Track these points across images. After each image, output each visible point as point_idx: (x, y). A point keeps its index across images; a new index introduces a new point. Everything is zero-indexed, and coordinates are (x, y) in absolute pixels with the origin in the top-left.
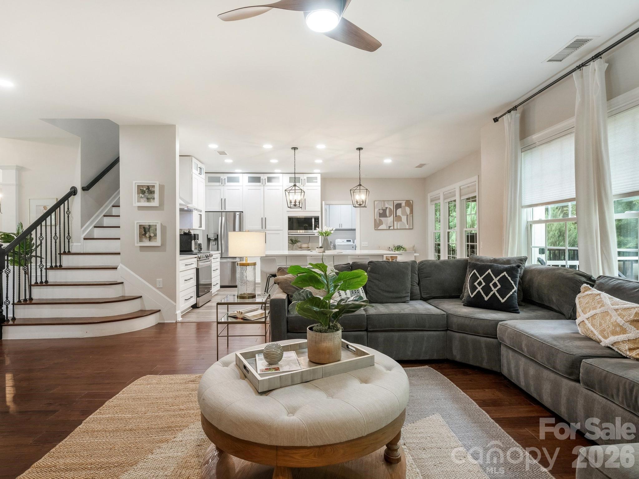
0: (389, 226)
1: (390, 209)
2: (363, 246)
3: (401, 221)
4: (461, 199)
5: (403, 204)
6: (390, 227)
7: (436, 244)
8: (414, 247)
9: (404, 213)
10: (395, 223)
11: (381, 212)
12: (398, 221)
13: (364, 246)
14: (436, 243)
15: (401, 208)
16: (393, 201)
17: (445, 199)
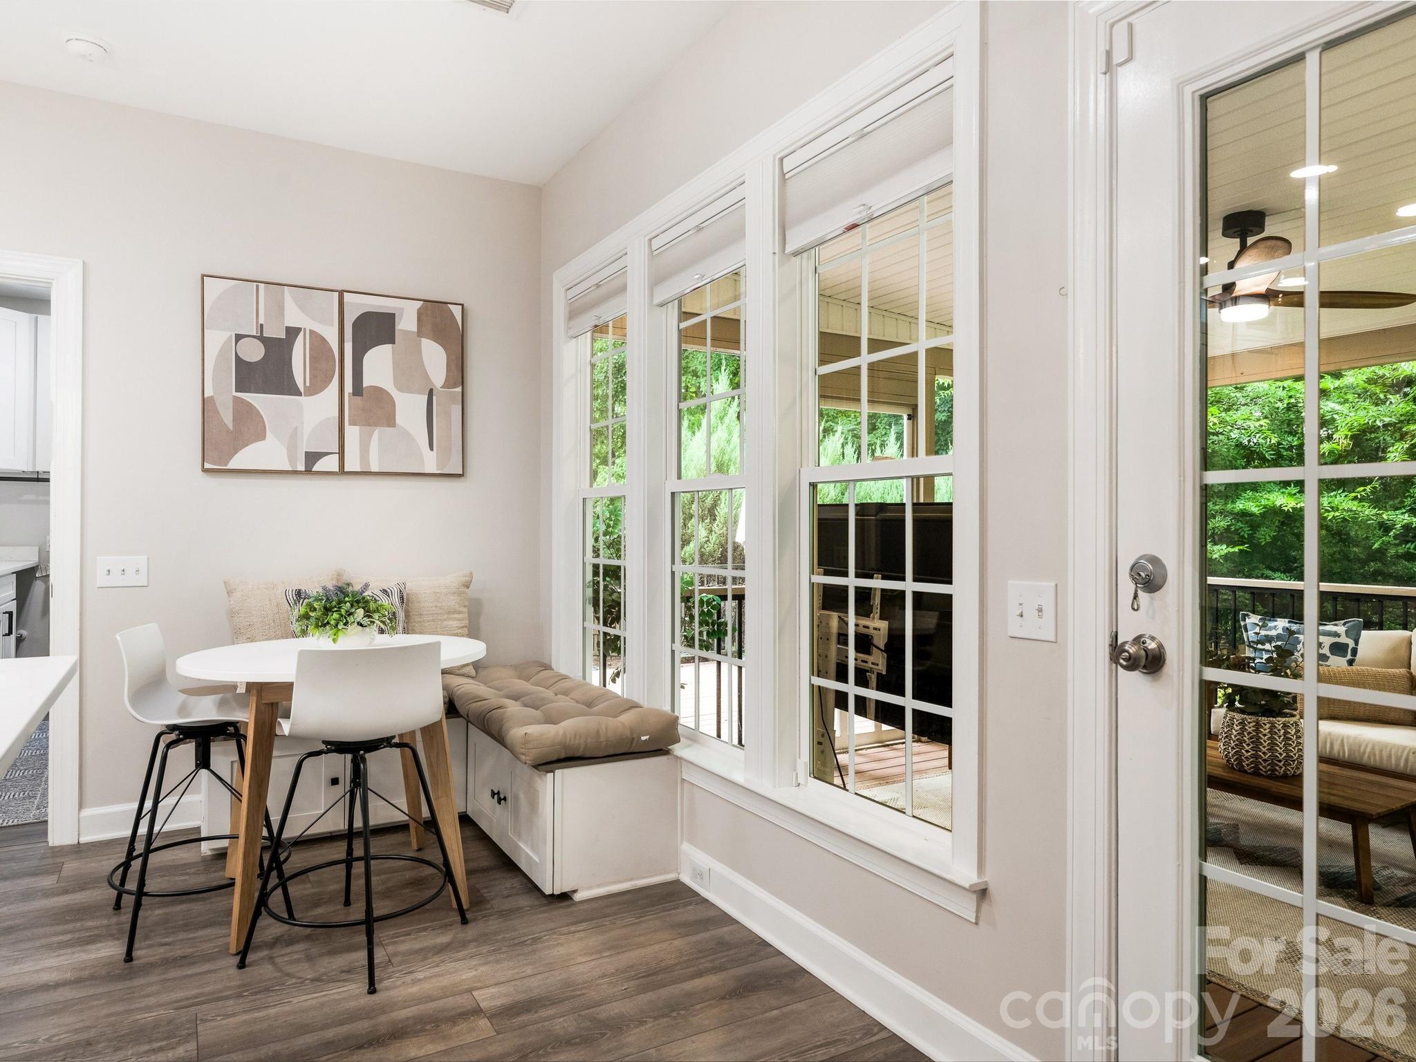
0: (307, 454)
1: (318, 341)
2: (101, 580)
3: (390, 421)
4: (790, 248)
5: (407, 322)
6: (312, 457)
7: (596, 567)
8: (467, 585)
9: (409, 373)
10: (352, 432)
11: (254, 352)
12: (376, 425)
13: (116, 580)
14: (596, 561)
15: (393, 342)
16: (341, 294)
17: (656, 280)
